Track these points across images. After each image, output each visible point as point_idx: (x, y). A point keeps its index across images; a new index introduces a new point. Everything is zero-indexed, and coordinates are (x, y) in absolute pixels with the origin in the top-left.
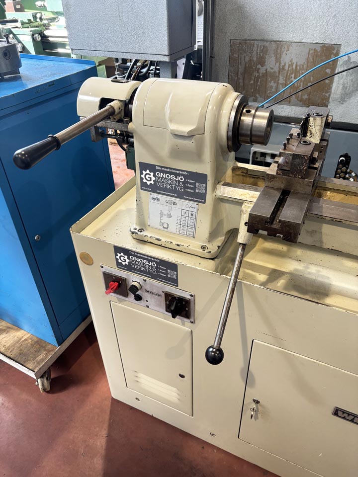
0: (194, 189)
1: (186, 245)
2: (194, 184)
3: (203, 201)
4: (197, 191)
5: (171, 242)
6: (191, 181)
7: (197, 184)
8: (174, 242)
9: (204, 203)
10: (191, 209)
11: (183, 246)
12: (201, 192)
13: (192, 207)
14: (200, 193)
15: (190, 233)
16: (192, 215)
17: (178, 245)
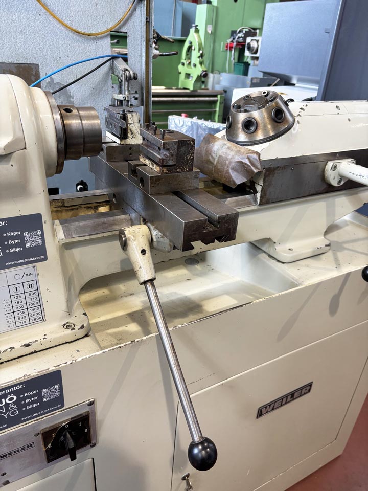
0: (22, 244)
1: (40, 337)
2: (21, 237)
3: (43, 257)
4: (28, 246)
5: (12, 348)
6: (14, 234)
7: (26, 234)
8: (17, 345)
9: (46, 259)
10: (26, 279)
11: (36, 341)
12: (34, 244)
13: (27, 275)
14: (35, 247)
15: (36, 317)
16: (30, 286)
17: (27, 345)
